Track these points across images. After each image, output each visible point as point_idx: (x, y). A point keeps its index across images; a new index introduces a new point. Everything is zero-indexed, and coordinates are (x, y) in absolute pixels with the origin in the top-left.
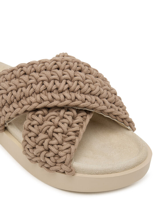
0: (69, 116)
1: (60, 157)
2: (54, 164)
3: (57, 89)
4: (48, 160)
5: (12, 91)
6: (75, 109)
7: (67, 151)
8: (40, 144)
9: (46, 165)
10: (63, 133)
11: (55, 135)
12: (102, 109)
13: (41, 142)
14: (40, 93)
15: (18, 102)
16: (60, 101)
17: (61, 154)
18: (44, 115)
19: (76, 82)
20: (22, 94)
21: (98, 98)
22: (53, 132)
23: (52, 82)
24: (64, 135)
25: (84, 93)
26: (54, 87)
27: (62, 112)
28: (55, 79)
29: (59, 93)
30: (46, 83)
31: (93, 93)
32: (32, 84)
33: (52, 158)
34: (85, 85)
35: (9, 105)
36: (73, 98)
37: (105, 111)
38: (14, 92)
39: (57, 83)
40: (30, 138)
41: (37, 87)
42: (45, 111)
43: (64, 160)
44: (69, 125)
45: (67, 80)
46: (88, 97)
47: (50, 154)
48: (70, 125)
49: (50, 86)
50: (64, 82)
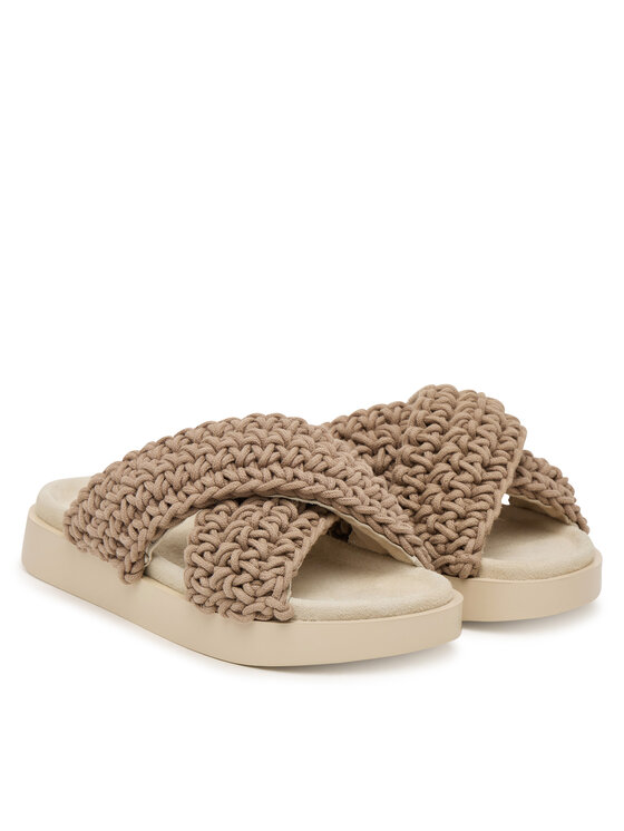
0: (281, 513)
1: (263, 582)
2: (252, 599)
3: (256, 460)
4: (239, 592)
5: (163, 472)
6: (294, 502)
7: (278, 570)
8: (222, 562)
9: (236, 606)
10: (269, 541)
11: (252, 542)
12: (349, 503)
13: (225, 557)
14: (221, 469)
15: (176, 493)
16: (263, 480)
17: (264, 575)
18: (229, 513)
19: (295, 450)
20: (185, 476)
21: (341, 482)
22: (249, 537)
23: (246, 448)
24: (272, 545)
25: (311, 470)
26: (251, 456)
27: (267, 505)
28: (252, 443)
29: (260, 467)
30: (234, 450)
31: (330, 471)
32: (205, 455)
33: (247, 586)
34: (313, 455)
35: (157, 502)
36: (289, 476)
37: (357, 508)
38: (169, 475)
39: (257, 449)
40: (202, 555)
41: (215, 459)
42: (233, 505)
43: (272, 585)
44: (280, 529)
45: (276, 444)
46: (321, 477)
47: (244, 577)
48: (283, 530)
49: (241, 455)
50: (270, 447)
